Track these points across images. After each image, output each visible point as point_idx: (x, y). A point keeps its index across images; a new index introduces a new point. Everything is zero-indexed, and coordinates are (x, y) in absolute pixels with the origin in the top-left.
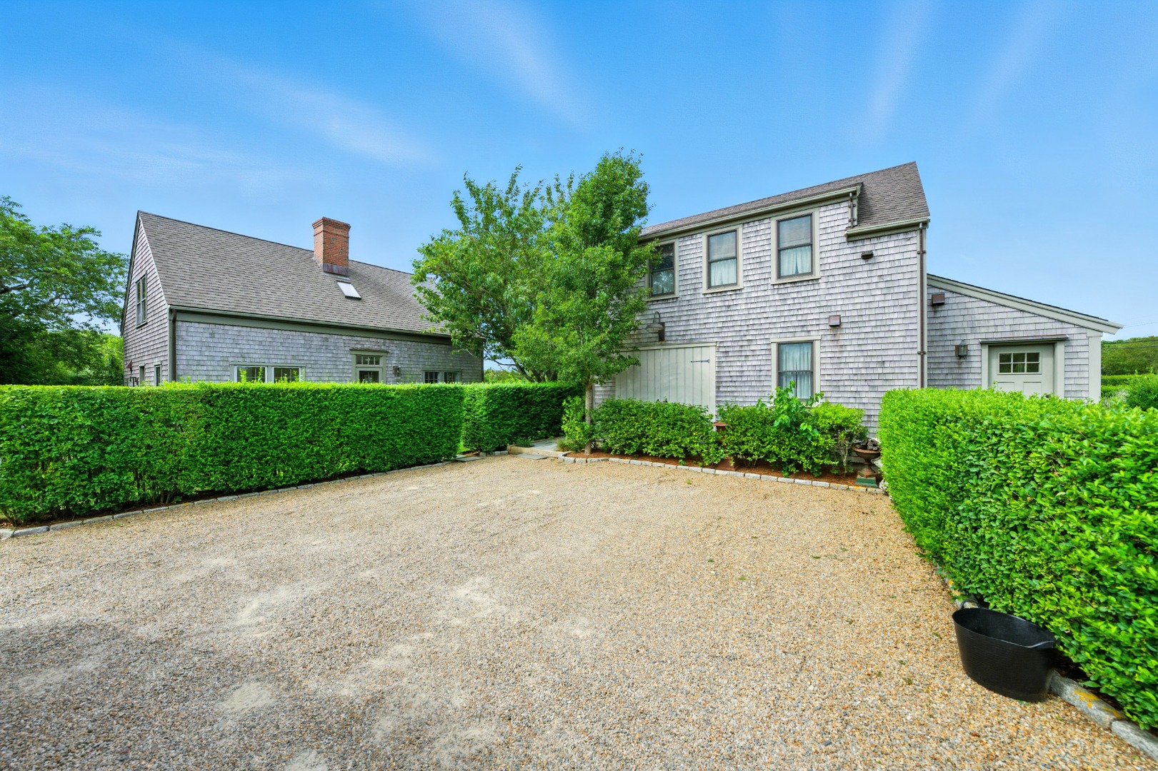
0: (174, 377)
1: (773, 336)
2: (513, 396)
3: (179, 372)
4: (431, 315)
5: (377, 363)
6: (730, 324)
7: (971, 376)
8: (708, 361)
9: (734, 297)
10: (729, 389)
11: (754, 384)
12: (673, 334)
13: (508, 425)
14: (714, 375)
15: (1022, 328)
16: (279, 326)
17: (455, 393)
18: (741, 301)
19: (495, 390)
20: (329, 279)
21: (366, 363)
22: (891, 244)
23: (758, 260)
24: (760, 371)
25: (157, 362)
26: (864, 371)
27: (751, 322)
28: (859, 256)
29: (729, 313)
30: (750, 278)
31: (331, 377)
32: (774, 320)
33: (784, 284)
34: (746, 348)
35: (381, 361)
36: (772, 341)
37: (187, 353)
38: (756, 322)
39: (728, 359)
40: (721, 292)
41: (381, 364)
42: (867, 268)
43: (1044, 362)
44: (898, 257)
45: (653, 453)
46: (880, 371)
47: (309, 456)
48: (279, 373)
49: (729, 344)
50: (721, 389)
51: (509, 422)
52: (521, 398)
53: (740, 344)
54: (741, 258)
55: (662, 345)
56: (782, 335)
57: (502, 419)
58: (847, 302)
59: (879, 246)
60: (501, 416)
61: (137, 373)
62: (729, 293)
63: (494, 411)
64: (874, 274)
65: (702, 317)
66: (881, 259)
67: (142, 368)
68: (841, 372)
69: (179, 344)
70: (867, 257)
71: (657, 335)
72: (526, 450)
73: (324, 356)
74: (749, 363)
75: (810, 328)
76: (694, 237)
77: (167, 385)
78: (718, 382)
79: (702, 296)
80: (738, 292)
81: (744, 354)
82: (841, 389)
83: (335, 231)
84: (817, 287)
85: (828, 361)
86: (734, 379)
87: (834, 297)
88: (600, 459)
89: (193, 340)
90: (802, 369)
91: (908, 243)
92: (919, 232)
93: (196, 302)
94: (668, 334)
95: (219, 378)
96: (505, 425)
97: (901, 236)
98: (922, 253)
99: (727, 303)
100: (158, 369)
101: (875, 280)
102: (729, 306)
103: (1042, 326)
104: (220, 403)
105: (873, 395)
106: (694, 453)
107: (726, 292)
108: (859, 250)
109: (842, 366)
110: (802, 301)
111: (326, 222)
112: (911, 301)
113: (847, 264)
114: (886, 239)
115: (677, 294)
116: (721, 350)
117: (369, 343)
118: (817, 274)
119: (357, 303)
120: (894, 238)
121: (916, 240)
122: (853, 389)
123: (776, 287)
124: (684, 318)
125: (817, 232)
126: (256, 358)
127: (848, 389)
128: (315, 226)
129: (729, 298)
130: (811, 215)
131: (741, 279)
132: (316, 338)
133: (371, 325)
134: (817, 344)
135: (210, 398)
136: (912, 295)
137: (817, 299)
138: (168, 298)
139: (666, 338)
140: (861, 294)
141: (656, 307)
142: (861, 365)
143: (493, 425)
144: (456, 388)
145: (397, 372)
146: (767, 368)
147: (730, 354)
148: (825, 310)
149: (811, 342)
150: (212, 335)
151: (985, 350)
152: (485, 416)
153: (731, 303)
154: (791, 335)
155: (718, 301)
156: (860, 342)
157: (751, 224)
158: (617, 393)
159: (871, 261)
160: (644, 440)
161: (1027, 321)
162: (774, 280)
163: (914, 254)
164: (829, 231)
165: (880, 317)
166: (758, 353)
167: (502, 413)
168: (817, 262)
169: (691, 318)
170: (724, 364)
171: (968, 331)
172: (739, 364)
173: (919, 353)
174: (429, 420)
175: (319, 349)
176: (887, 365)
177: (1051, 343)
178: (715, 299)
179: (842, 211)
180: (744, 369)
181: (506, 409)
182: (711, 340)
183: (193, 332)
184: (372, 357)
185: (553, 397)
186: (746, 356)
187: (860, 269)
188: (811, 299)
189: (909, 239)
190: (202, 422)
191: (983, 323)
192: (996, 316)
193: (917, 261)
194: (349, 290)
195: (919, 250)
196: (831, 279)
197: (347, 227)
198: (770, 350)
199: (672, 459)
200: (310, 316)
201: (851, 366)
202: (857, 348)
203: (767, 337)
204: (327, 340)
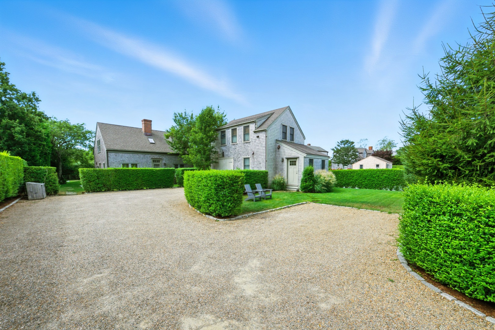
0: (108, 166)
3: (109, 165)
4: (172, 148)
5: (159, 162)
6: (236, 153)
7: (284, 166)
8: (232, 162)
9: (236, 146)
12: (225, 155)
14: (233, 166)
16: (132, 153)
18: (238, 147)
20: (145, 137)
21: (156, 162)
23: (240, 137)
25: (104, 162)
28: (256, 137)
29: (235, 150)
30: (239, 141)
31: (146, 166)
32: (243, 152)
35: (160, 161)
37: (111, 160)
38: (240, 153)
39: (235, 162)
40: (234, 144)
41: (160, 163)
44: (263, 137)
47: (136, 184)
48: (133, 165)
49: (235, 158)
53: (237, 158)
54: (237, 136)
55: (223, 158)
56: (244, 156)
58: (255, 148)
59: (260, 135)
61: (98, 165)
64: (259, 141)
65: (231, 151)
66: (260, 138)
67: (100, 164)
69: (109, 158)
70: (258, 137)
71: (223, 155)
73: (144, 160)
75: (249, 155)
76: (229, 129)
77: (106, 168)
78: (234, 168)
79: (231, 145)
80: (237, 144)
83: (148, 123)
84: (250, 144)
85: (252, 162)
87: (253, 147)
89: (112, 157)
90: (248, 165)
92: (266, 132)
93: (112, 148)
95: (118, 167)
100: (104, 164)
101: (259, 143)
102: (235, 148)
103: (295, 154)
104: (118, 172)
108: (257, 135)
110: (248, 147)
111: (145, 120)
112: (265, 148)
113: (255, 139)
115: (226, 144)
116: (234, 160)
117: (156, 157)
118: (250, 141)
119: (154, 144)
120: (262, 133)
123: (244, 144)
124: (227, 151)
125: (250, 130)
126: (127, 161)
128: (142, 121)
130: (249, 126)
131: (237, 141)
132: (142, 156)
133: (157, 151)
134: (250, 158)
135: (116, 171)
137: (250, 147)
138: (106, 147)
140: (257, 146)
141: (222, 148)
142: (257, 164)
145: (165, 164)
146: (242, 164)
148: (251, 150)
150: (116, 156)
151: (287, 160)
154: (246, 156)
156: (257, 158)
157: (239, 127)
161: (293, 153)
162: (243, 142)
163: (265, 137)
164: (252, 130)
165: (260, 152)
166: (240, 161)
168: (250, 138)
169: (229, 151)
171: (284, 155)
172: (237, 163)
173: (266, 161)
174: (164, 177)
175: (143, 158)
176: (261, 164)
177: (297, 159)
178: (233, 146)
179: (254, 125)
182: (232, 157)
183: (112, 155)
184: (157, 160)
186: (238, 161)
187: (257, 140)
189: (264, 133)
190: (115, 175)
191: (286, 153)
192: (288, 151)
193: (266, 139)
194: (151, 140)
196: (252, 142)
197: (151, 121)
198: (242, 160)
200: (140, 150)
201: (255, 164)
202: (256, 160)
203: (242, 156)
204: (144, 156)
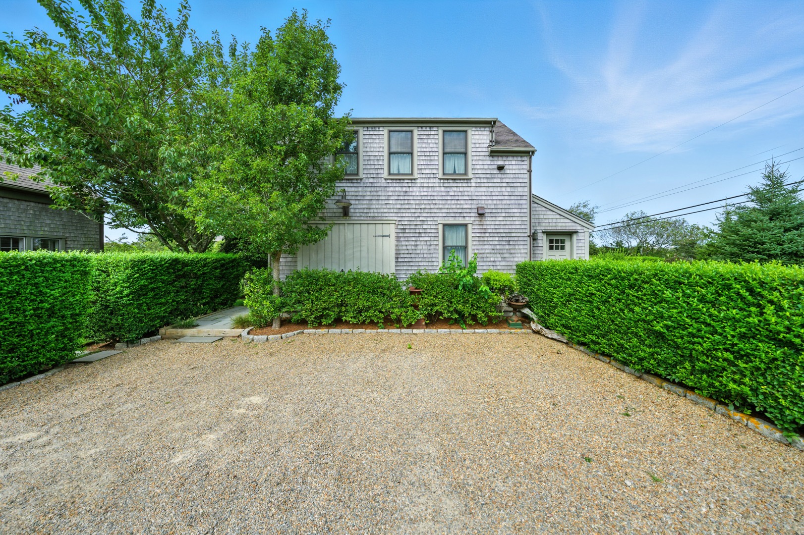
1: (440, 218)
2: (168, 268)
6: (407, 206)
7: (538, 252)
8: (389, 236)
9: (410, 185)
10: (406, 260)
11: (425, 256)
12: (357, 211)
13: (161, 304)
14: (394, 247)
15: (560, 224)
17: (74, 266)
18: (415, 189)
19: (143, 262)
22: (513, 162)
23: (429, 158)
24: (430, 245)
26: (498, 247)
27: (423, 206)
28: (495, 167)
29: (406, 198)
30: (423, 171)
32: (440, 206)
33: (448, 179)
34: (419, 227)
36: (439, 222)
38: (428, 206)
39: (406, 235)
40: (400, 179)
42: (500, 176)
43: (567, 244)
44: (517, 171)
45: (355, 321)
46: (507, 247)
49: (406, 223)
50: (400, 260)
51: (163, 300)
52: (179, 270)
53: (415, 223)
54: (416, 154)
55: (346, 220)
56: (446, 218)
57: (154, 298)
58: (488, 198)
60: (151, 294)
62: (406, 181)
63: (142, 288)
64: (504, 180)
65: (384, 198)
66: (508, 171)
68: (485, 247)
70: (501, 168)
71: (341, 210)
72: (189, 332)
74: (421, 239)
75: (465, 215)
76: (377, 129)
78: (396, 254)
79: (384, 181)
80: (413, 181)
81: (418, 231)
82: (485, 260)
84: (469, 185)
85: (477, 239)
86: (411, 252)
87: (480, 194)
88: (296, 332)
90: (458, 245)
91: (523, 163)
92: (529, 157)
94: (352, 210)
96: (156, 304)
97: (519, 158)
98: (530, 171)
99: (404, 189)
101: (505, 185)
102: (406, 192)
103: (567, 224)
105: (503, 263)
106: (393, 316)
107: (403, 179)
108: (495, 163)
109: (486, 243)
110: (460, 194)
112: (524, 202)
113: (488, 172)
114: (511, 158)
115: (361, 176)
116: (400, 227)
118: (470, 176)
120: (515, 158)
121: (527, 163)
122: (492, 259)
123: (442, 181)
124: (367, 198)
125: (470, 145)
127: (488, 259)
129: (406, 185)
130: (466, 131)
131: (416, 171)
134: (470, 226)
136: (525, 198)
137: (470, 193)
139: (350, 214)
140: (497, 193)
141: (344, 185)
142: (496, 243)
143: (139, 307)
144: (75, 259)
146: (435, 243)
147: (407, 231)
148: (475, 202)
149: (466, 225)
151: (545, 236)
152: (128, 295)
153: (408, 190)
154: (453, 218)
155: (397, 187)
156: (496, 227)
157: (424, 129)
158: (299, 264)
159: (502, 172)
160: (344, 309)
161: (562, 220)
162: (440, 176)
163: (526, 171)
164: (477, 145)
165: (507, 211)
166: (428, 231)
167: (153, 290)
168: (470, 167)
169: (374, 198)
170: (402, 239)
171: (537, 224)
172: (414, 239)
173: (529, 236)
176: (511, 243)
177: (570, 234)
178: (394, 185)
179: (485, 133)
180: (418, 243)
181: (160, 284)
182: (391, 218)
185: (216, 268)
186: (419, 233)
187: (496, 176)
188: (466, 193)
189: (523, 161)
191: (544, 221)
192: (549, 217)
193: (527, 176)
195: (528, 169)
196: (479, 180)
198: (437, 229)
199: (373, 324)
201: (491, 243)
202: (494, 231)
203: (436, 219)
